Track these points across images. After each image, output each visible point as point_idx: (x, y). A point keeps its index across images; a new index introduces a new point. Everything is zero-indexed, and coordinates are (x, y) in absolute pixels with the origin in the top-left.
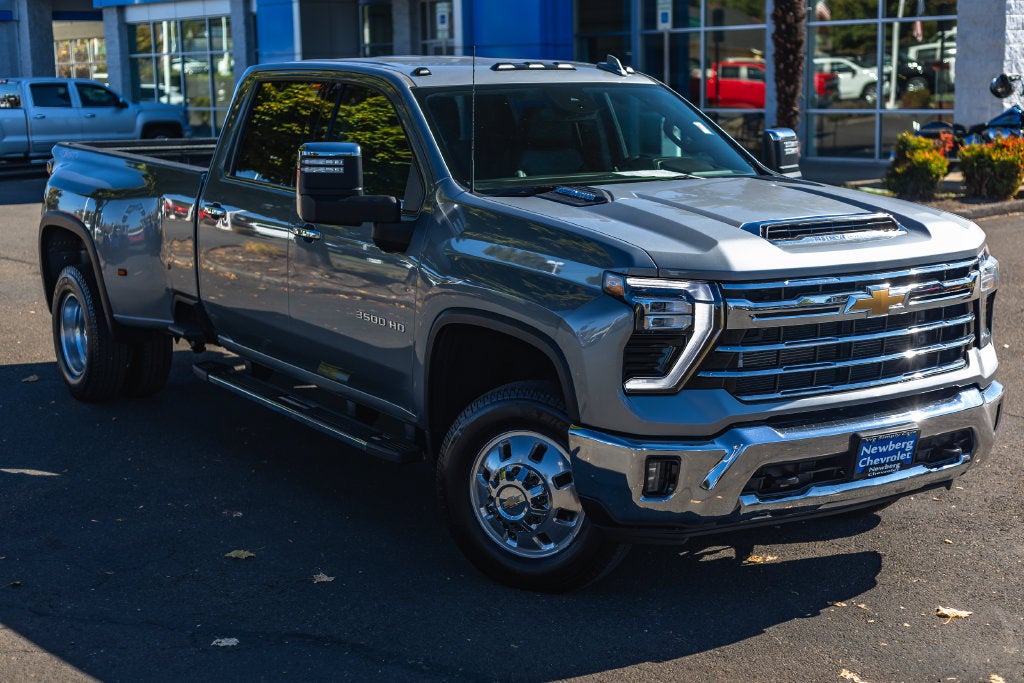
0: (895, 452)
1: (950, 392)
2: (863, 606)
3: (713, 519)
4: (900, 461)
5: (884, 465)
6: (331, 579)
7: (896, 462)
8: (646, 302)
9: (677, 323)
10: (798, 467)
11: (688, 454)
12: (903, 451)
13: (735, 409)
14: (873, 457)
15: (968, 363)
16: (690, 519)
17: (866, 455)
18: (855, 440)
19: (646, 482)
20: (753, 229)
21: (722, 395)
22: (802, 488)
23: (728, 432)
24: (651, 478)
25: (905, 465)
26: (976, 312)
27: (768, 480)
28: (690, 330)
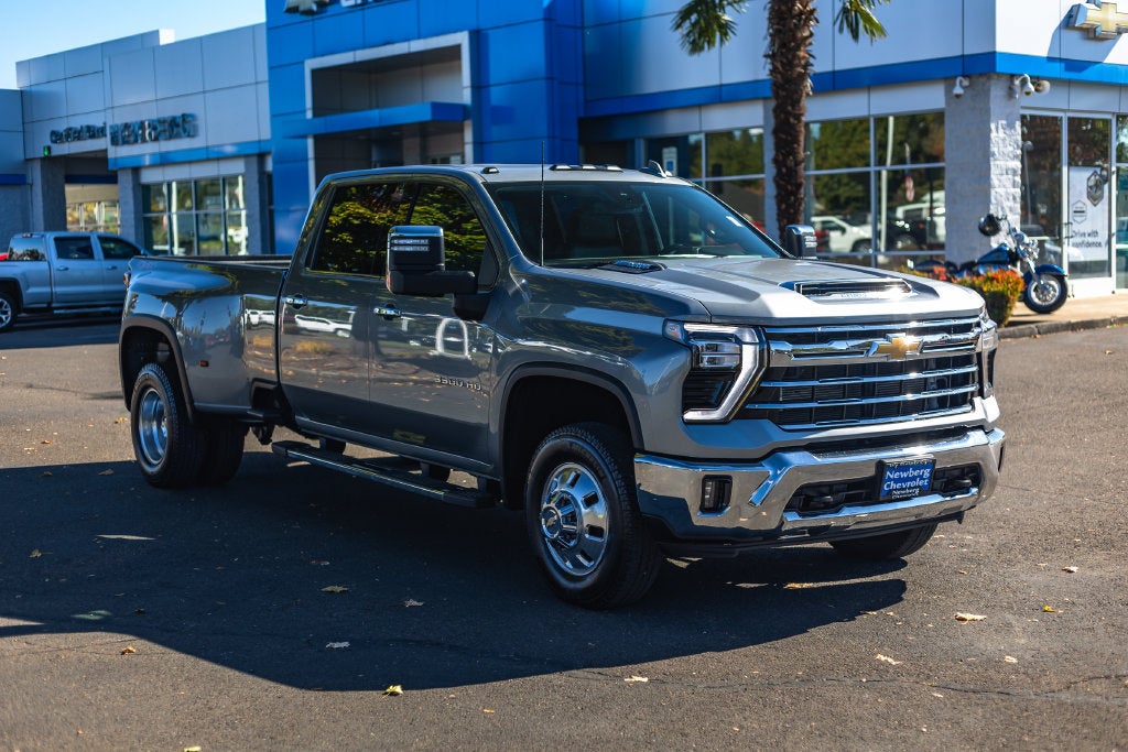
0: (914, 478)
1: (959, 431)
2: (891, 614)
3: (759, 533)
4: (919, 486)
5: (905, 489)
6: (421, 604)
7: (915, 487)
8: (701, 344)
9: (728, 362)
10: (831, 487)
11: (739, 475)
12: (921, 478)
13: (778, 435)
14: (896, 481)
15: (974, 408)
16: (740, 534)
17: (890, 479)
18: (881, 465)
19: (703, 499)
20: (789, 286)
21: (768, 425)
22: (835, 508)
23: (774, 455)
24: (707, 496)
25: (923, 492)
26: (980, 364)
27: (808, 499)
28: (738, 369)
